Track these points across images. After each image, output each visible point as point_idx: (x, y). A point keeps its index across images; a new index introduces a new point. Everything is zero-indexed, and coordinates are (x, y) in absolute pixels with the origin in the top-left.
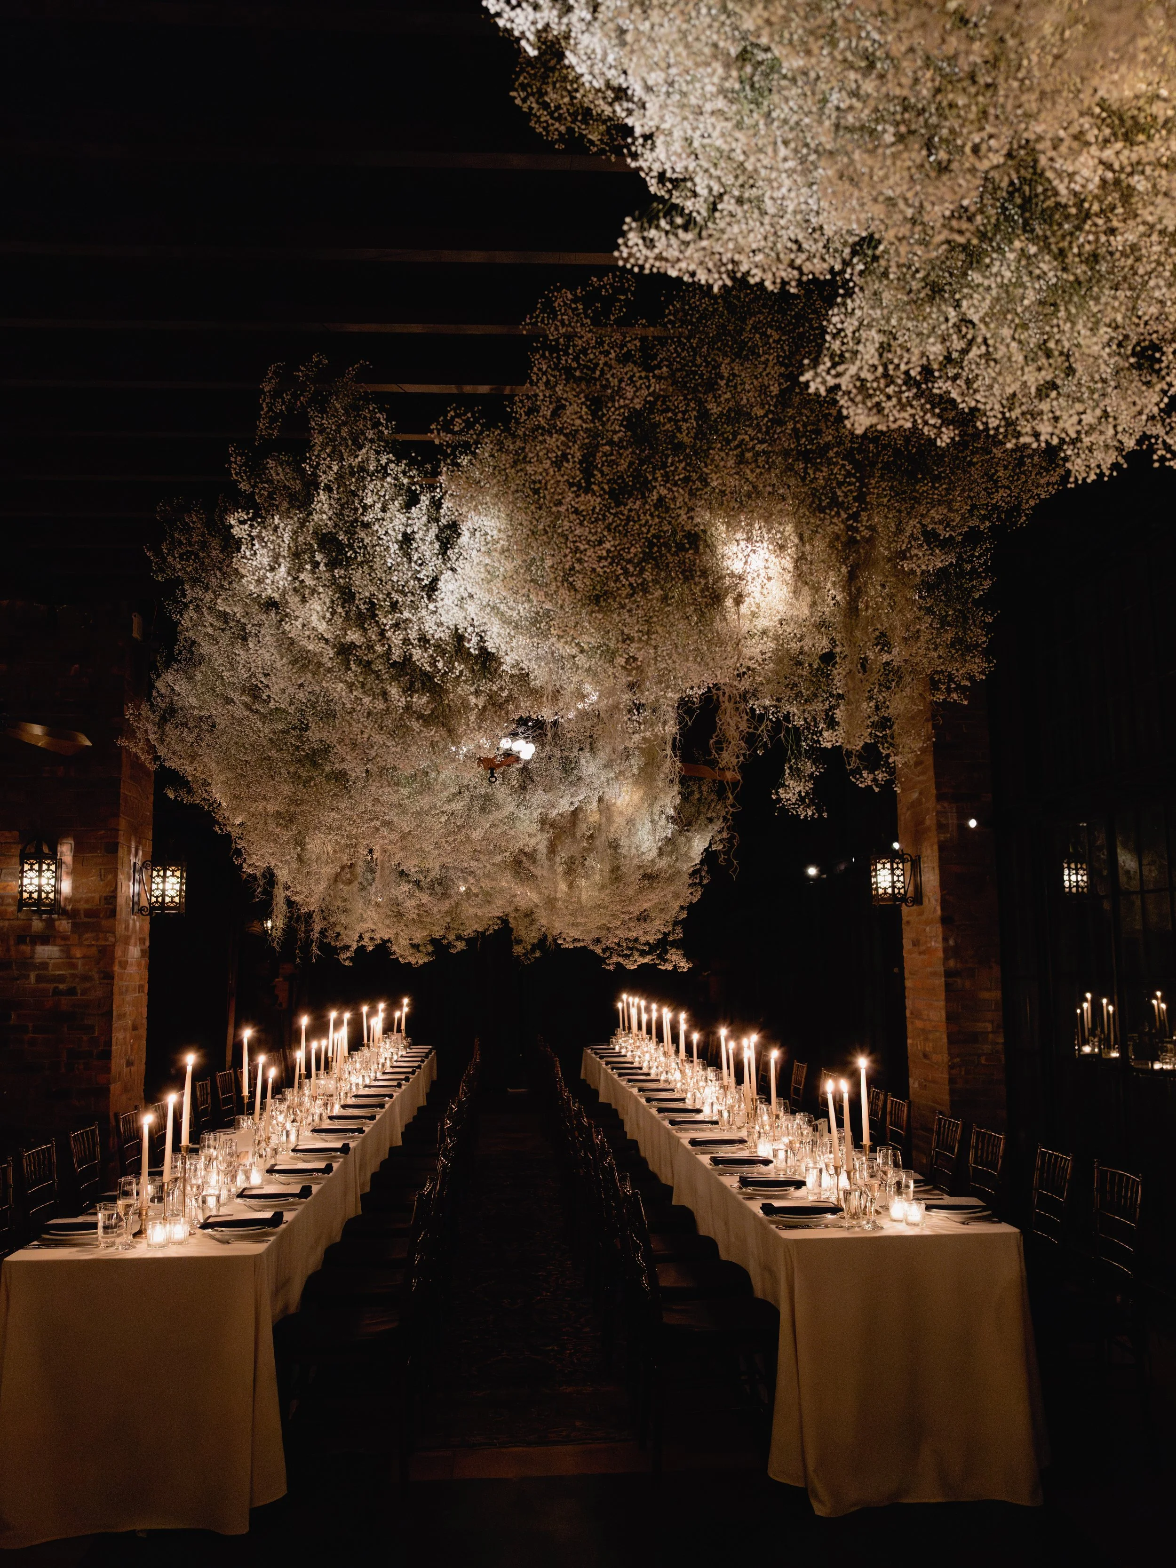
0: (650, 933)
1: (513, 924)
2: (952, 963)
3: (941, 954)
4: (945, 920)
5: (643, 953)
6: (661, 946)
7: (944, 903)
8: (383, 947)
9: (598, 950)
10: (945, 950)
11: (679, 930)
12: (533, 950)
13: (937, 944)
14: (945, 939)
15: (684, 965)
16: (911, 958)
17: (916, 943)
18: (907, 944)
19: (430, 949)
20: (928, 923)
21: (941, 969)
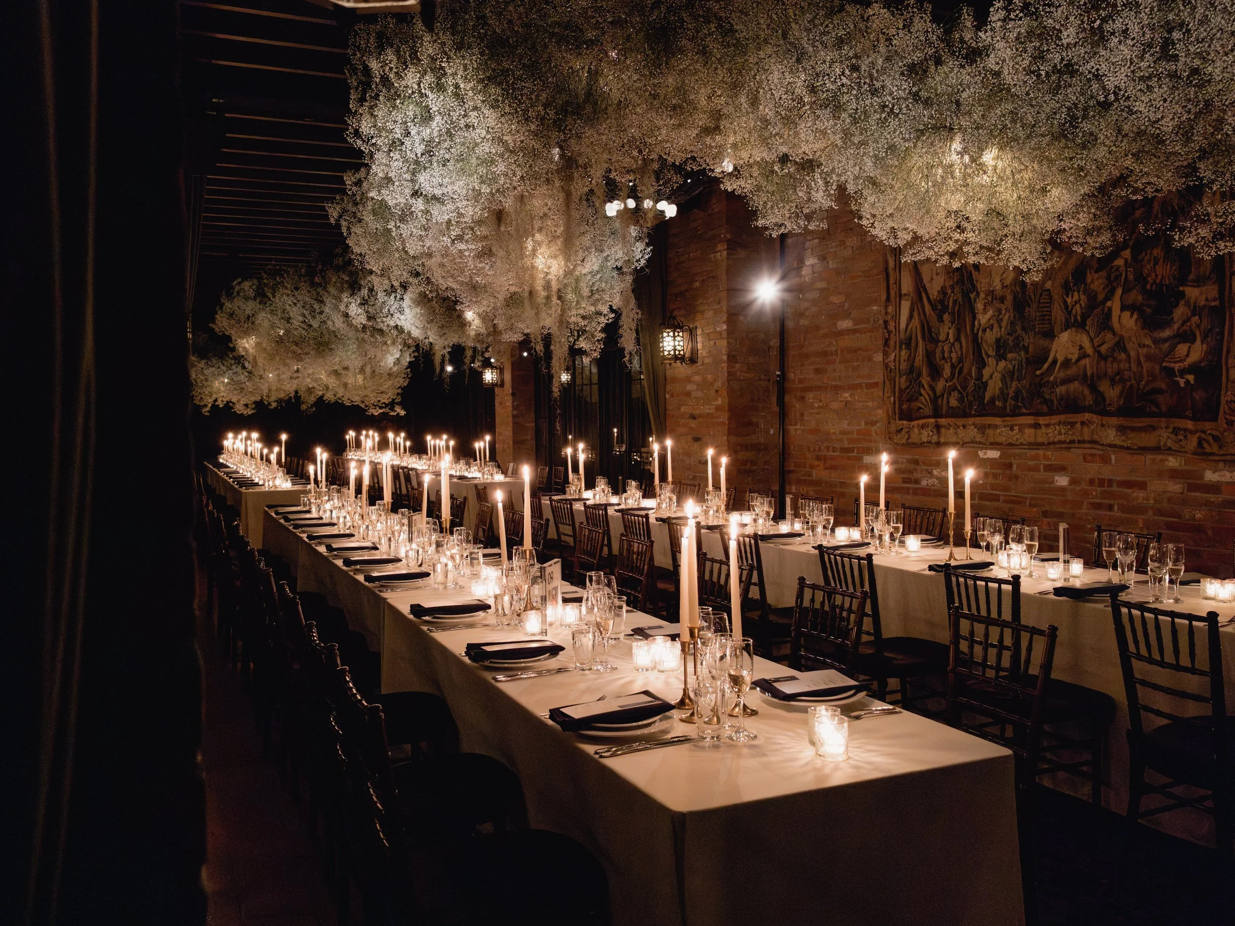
0: (385, 399)
1: (300, 393)
2: (515, 412)
3: (511, 408)
4: (513, 394)
5: (381, 408)
6: (392, 405)
7: (513, 388)
8: (229, 405)
9: (363, 406)
10: (513, 406)
11: (399, 397)
12: (312, 407)
13: (509, 404)
14: (513, 402)
15: (403, 413)
16: (498, 409)
17: (501, 404)
18: (497, 404)
19: (253, 406)
20: (507, 395)
21: (510, 414)
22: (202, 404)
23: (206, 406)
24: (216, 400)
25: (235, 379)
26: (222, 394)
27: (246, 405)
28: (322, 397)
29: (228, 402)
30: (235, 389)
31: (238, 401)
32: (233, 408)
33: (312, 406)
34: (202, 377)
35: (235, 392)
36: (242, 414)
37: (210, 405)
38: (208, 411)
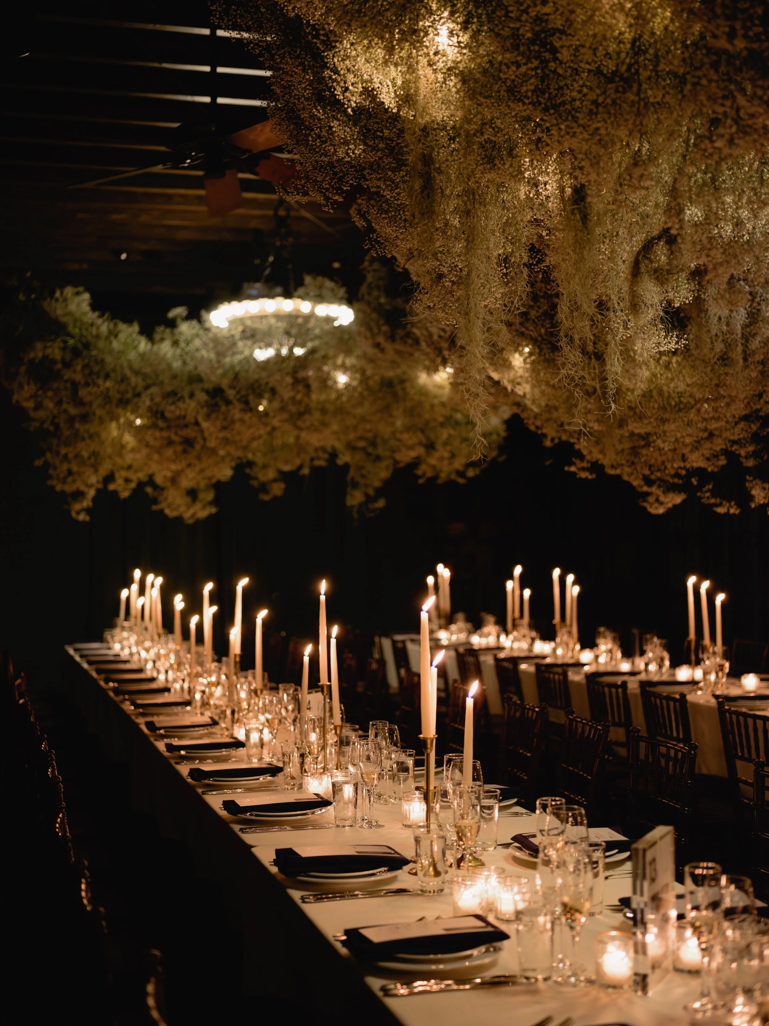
22: (69, 488)
23: (79, 495)
24: (110, 478)
25: (171, 411)
26: (129, 458)
27: (193, 494)
28: (416, 463)
29: (141, 485)
30: (170, 443)
31: (174, 480)
32: (155, 501)
33: (380, 492)
34: (73, 411)
35: (169, 452)
36: (179, 519)
37: (92, 493)
38: (88, 511)
